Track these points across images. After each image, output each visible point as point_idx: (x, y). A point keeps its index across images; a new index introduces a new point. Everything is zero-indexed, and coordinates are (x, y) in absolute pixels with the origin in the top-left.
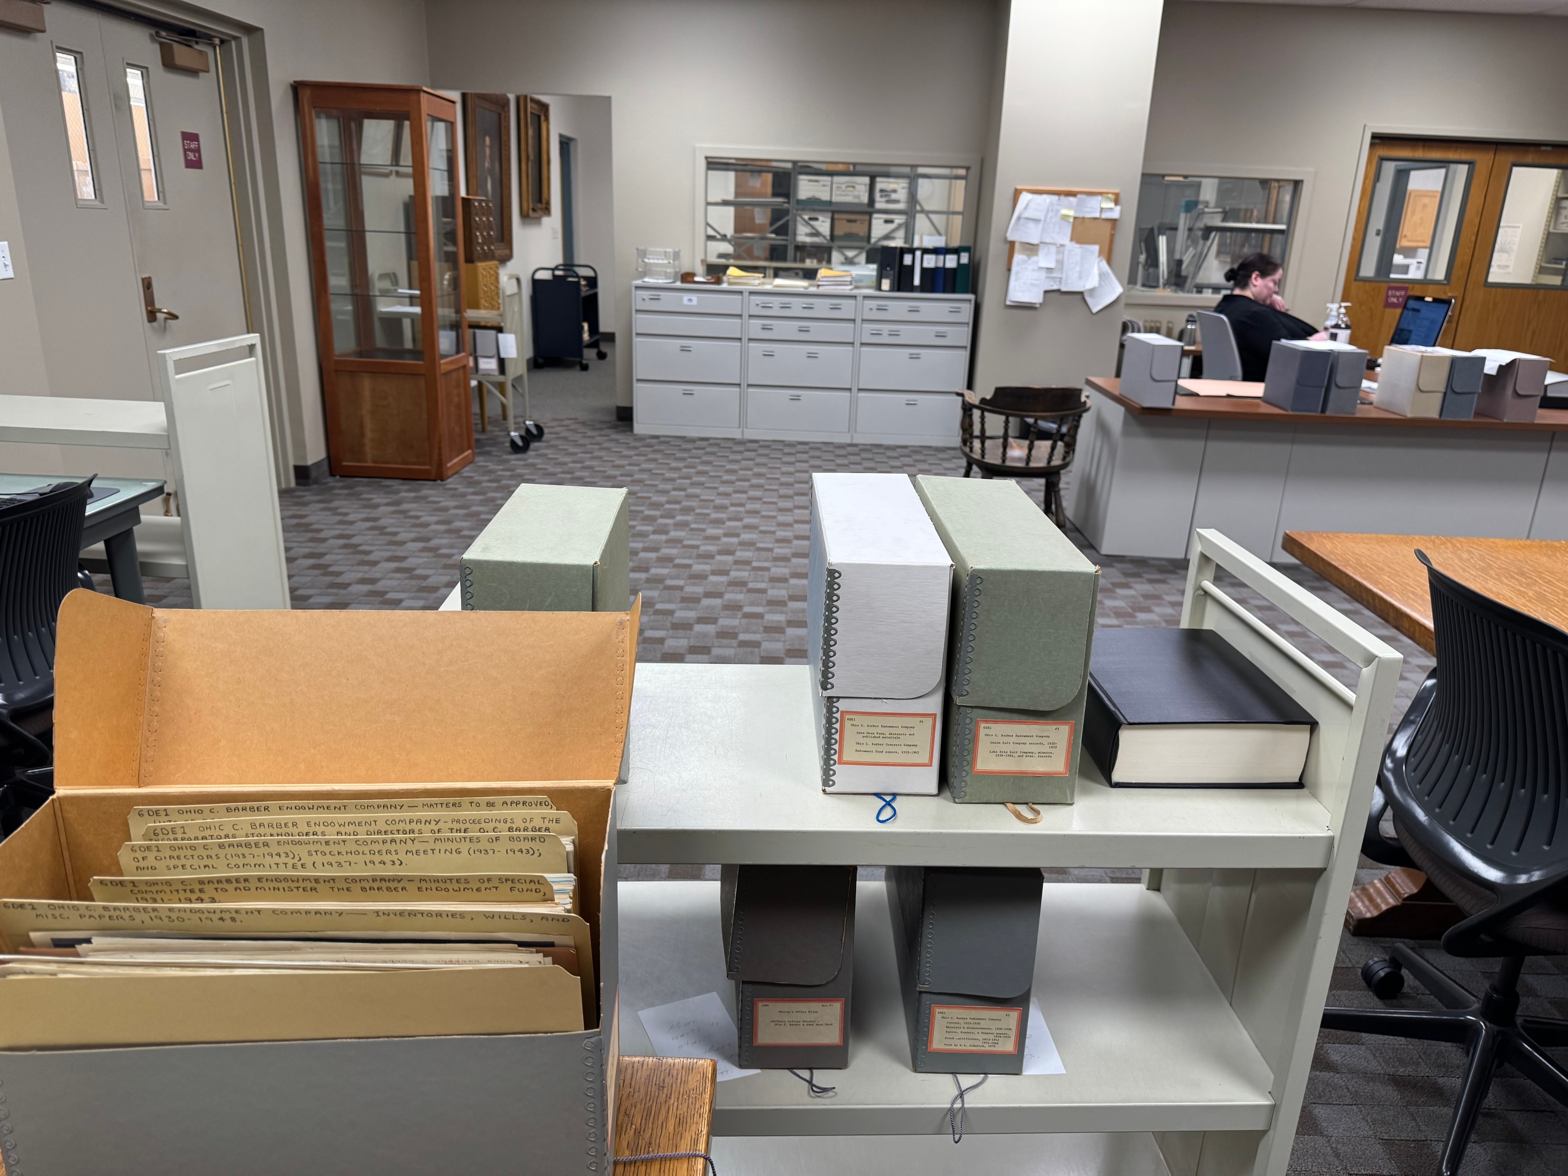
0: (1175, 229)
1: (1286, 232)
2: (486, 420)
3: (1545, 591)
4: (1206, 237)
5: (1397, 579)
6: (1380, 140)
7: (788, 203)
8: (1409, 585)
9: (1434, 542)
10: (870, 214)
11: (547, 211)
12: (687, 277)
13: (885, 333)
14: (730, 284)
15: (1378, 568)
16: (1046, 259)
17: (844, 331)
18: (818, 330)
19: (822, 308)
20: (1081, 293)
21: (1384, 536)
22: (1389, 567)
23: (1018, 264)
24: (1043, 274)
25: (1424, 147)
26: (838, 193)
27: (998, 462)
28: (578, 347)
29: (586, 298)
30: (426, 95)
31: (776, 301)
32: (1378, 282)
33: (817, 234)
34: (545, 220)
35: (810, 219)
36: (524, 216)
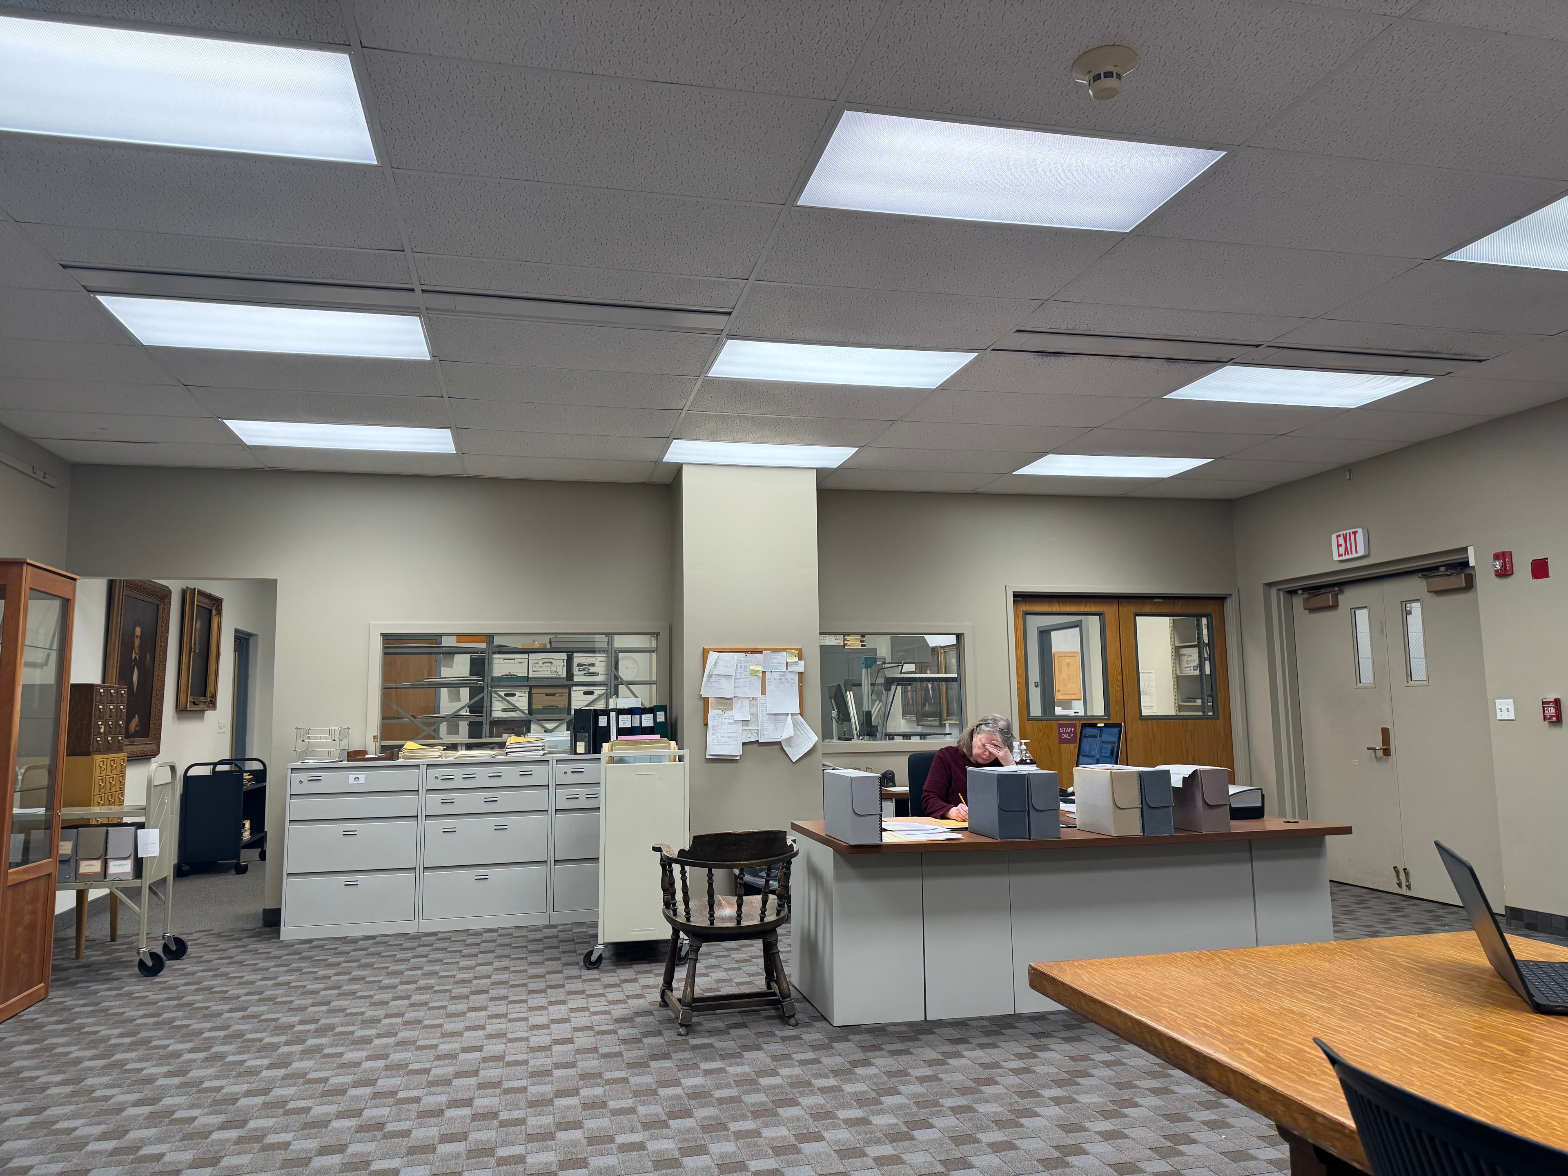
0: (860, 685)
1: (958, 680)
2: (83, 943)
3: (1351, 1004)
4: (888, 689)
5: (1179, 1009)
6: (1020, 598)
7: (483, 680)
8: (1197, 1016)
9: (1200, 958)
10: (569, 687)
11: (212, 704)
12: (356, 755)
13: (582, 798)
14: (405, 758)
15: (1152, 998)
16: (740, 712)
17: (537, 799)
18: (505, 801)
19: (511, 776)
20: (779, 743)
21: (1142, 957)
22: (1164, 995)
23: (714, 719)
24: (739, 727)
25: (1059, 602)
26: (534, 669)
27: (706, 923)
28: (238, 846)
29: (248, 793)
30: (30, 568)
31: (458, 772)
32: (1044, 720)
33: (515, 709)
34: (209, 714)
35: (506, 695)
36: (181, 710)
